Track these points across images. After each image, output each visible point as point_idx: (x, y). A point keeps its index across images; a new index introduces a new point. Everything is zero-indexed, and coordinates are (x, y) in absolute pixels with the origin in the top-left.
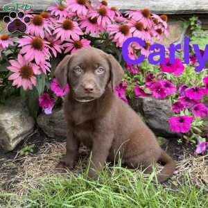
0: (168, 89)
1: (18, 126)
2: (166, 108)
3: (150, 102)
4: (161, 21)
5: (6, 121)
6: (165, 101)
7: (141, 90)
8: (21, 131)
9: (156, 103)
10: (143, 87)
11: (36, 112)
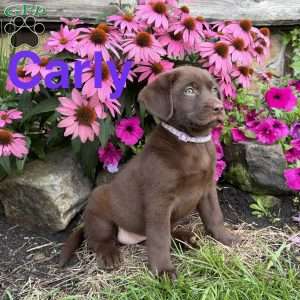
0: (278, 130)
1: (71, 194)
2: (276, 156)
3: (255, 149)
4: (262, 36)
5: (52, 186)
6: (274, 147)
7: (241, 133)
8: (75, 200)
9: (263, 151)
10: (242, 128)
11: (94, 170)
